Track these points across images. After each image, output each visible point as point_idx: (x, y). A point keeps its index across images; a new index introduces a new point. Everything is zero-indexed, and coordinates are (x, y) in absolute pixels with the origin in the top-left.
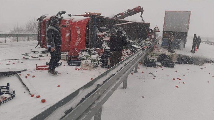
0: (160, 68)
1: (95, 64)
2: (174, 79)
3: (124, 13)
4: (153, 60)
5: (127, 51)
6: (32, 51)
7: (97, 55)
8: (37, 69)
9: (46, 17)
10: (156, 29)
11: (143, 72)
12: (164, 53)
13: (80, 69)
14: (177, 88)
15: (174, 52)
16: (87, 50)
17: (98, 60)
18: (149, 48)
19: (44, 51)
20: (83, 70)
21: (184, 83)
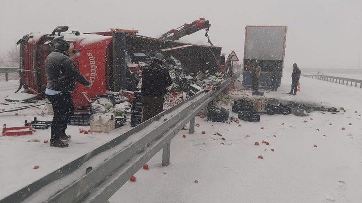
0: (235, 123)
1: (118, 120)
2: (257, 144)
3: (178, 30)
4: (223, 110)
5: (181, 95)
6: (7, 100)
7: (127, 104)
8: (4, 135)
9: (32, 37)
10: (233, 55)
11: (204, 133)
12: (246, 96)
13: (89, 131)
14: (260, 159)
15: (262, 94)
16: (109, 94)
17: (126, 113)
18: (216, 88)
19: (29, 99)
20: (94, 133)
21: (273, 150)
